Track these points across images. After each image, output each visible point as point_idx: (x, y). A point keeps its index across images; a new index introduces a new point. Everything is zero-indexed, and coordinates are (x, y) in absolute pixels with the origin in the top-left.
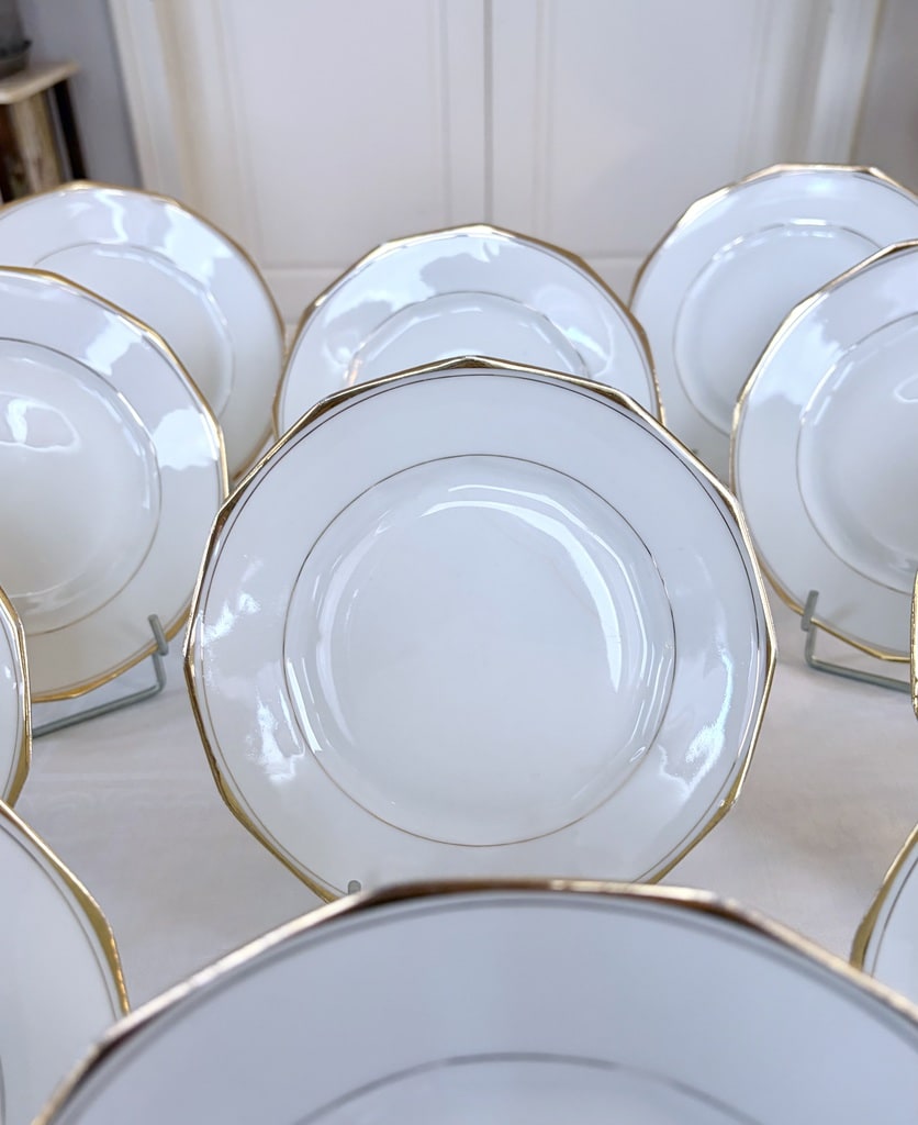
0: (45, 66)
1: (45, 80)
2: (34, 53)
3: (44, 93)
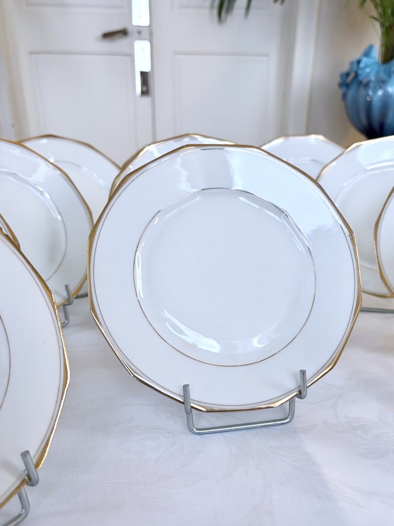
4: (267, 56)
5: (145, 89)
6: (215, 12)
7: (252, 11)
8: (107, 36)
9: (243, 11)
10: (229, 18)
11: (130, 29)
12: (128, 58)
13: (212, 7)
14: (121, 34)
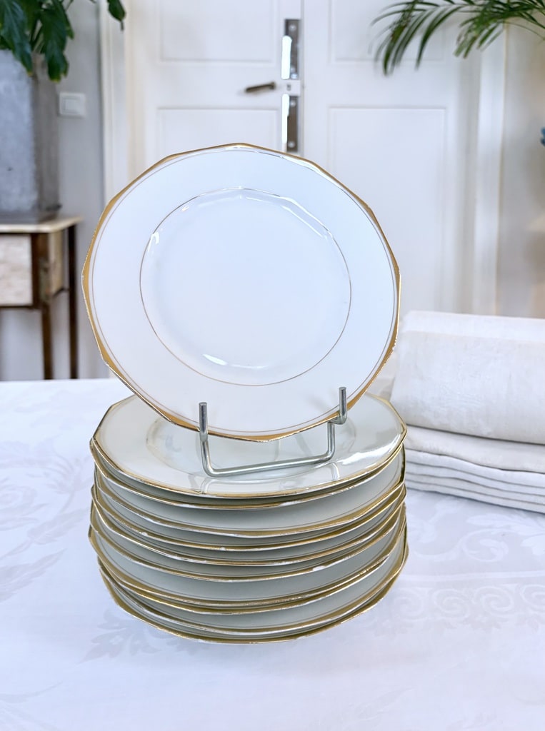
0: (65, 217)
1: (63, 224)
2: (62, 211)
3: (63, 231)
4: (445, 108)
5: (292, 145)
6: (380, 63)
7: (423, 62)
8: (251, 90)
9: (414, 63)
10: (396, 70)
11: (278, 83)
12: (274, 112)
13: (376, 59)
14: (267, 89)
